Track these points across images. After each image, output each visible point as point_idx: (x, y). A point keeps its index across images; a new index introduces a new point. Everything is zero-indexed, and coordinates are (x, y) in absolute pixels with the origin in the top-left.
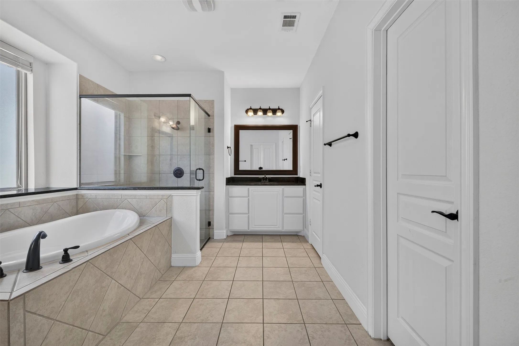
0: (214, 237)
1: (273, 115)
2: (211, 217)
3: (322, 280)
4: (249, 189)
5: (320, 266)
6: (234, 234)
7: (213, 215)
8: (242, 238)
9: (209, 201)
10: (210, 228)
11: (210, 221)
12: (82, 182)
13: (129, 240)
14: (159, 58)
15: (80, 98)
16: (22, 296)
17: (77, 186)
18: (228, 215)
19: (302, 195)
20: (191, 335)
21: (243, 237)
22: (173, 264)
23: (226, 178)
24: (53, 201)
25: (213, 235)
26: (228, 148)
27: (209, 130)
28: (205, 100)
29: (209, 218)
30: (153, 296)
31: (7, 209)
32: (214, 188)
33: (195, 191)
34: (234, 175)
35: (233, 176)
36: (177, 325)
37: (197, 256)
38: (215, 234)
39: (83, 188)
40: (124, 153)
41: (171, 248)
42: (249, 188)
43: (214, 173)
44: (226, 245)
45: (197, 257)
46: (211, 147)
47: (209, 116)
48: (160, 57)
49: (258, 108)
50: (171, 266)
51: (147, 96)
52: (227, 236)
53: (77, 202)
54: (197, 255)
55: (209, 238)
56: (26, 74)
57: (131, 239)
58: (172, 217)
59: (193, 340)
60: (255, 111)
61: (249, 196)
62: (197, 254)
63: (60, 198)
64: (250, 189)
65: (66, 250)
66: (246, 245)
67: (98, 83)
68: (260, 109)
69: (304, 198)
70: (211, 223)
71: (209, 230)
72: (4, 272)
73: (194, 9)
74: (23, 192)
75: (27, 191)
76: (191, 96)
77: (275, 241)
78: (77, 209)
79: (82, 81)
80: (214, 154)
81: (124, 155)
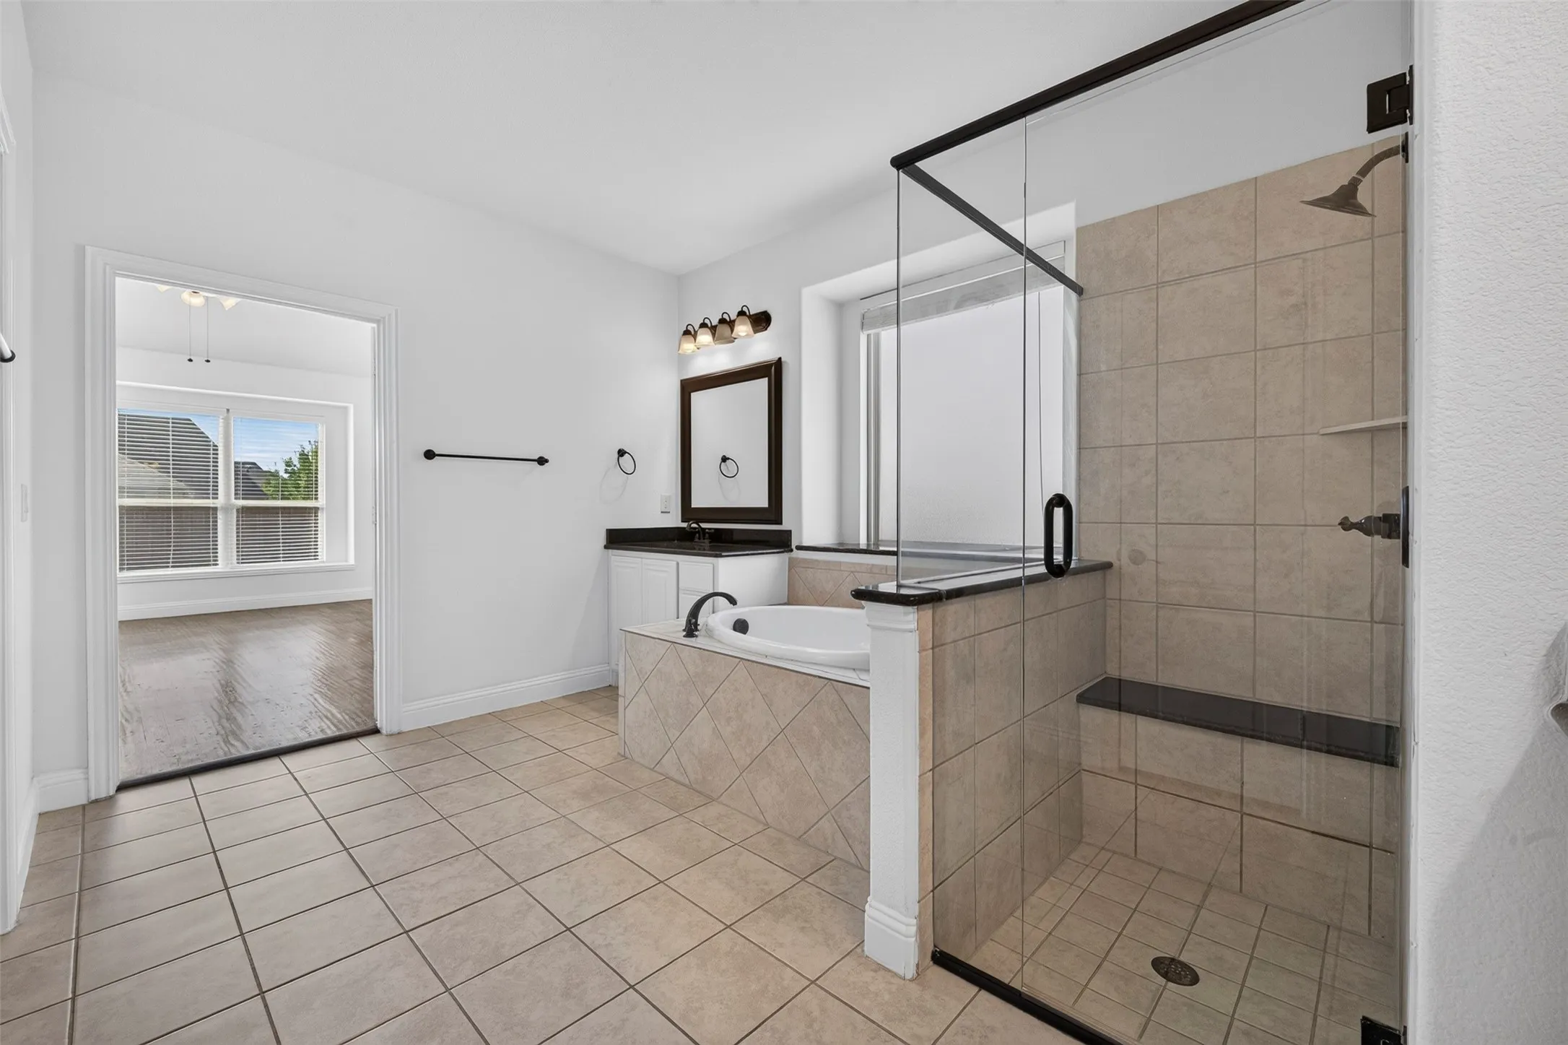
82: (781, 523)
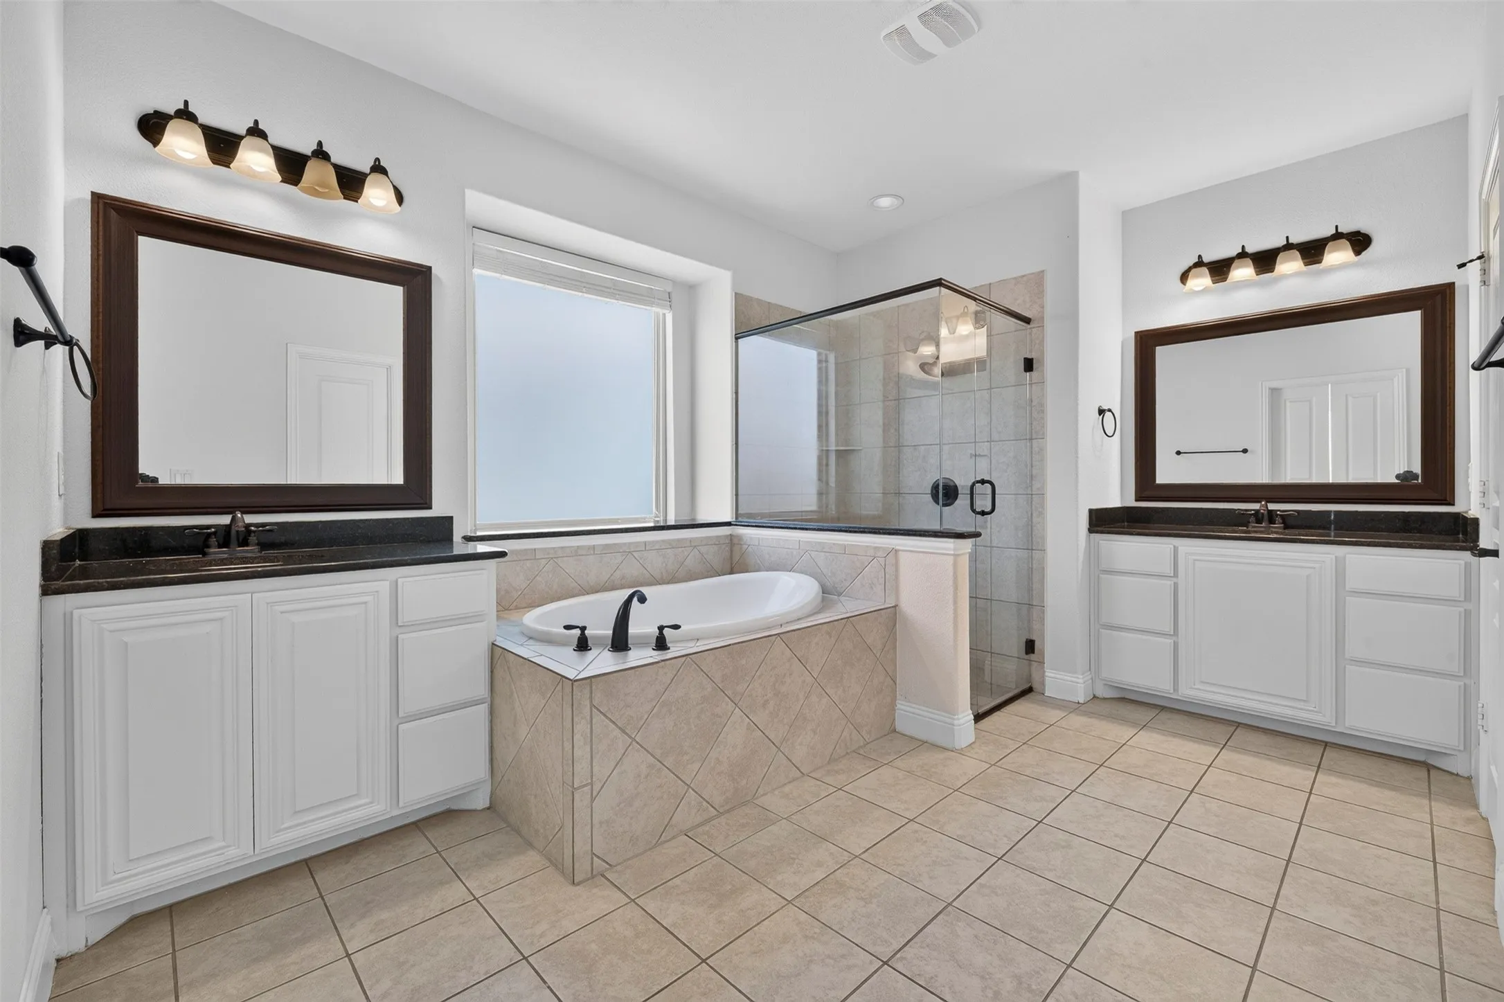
0: (1044, 689)
1: (1306, 264)
2: (1036, 626)
3: (1441, 963)
4: (1176, 549)
5: (1481, 913)
6: (1123, 696)
7: (1042, 620)
8: (1144, 715)
9: (1030, 579)
10: (1032, 659)
11: (1033, 639)
12: (740, 512)
13: (774, 637)
14: (885, 202)
15: (737, 339)
16: (589, 681)
17: (733, 518)
18: (1099, 630)
19: (1455, 591)
20: (863, 891)
21: (1152, 713)
22: (899, 726)
23: (1091, 511)
24: (693, 544)
25: (1043, 683)
26: (1101, 412)
27: (1029, 365)
28: (1015, 278)
29: (1030, 629)
30: (829, 779)
31: (629, 552)
32: (1043, 538)
33: (951, 543)
34: (1136, 500)
35: (1131, 502)
36: (846, 857)
37: (956, 722)
38: (1048, 681)
39: (741, 522)
40: (836, 446)
41: (896, 684)
42: (1176, 545)
43: (1043, 494)
44: (1077, 721)
45: (960, 725)
46: (1035, 415)
47: (1027, 321)
48: (888, 198)
49: (1234, 251)
50: (895, 731)
51: (880, 298)
52: (1095, 697)
53: (732, 551)
54: (958, 719)
55: (1030, 690)
56: (664, 315)
57: (778, 634)
58: (895, 607)
59: (862, 903)
60: (1220, 269)
61: (1176, 575)
62: (960, 716)
63: (702, 539)
64: (1182, 550)
65: (661, 628)
66: (1149, 740)
67: (769, 301)
68: (1243, 255)
69: (1469, 606)
70: (1037, 645)
71: (1030, 665)
72: (590, 643)
73: (925, 55)
74: (662, 524)
75: (666, 523)
76: (943, 281)
77: (1287, 760)
78: (732, 564)
79: (742, 303)
80: (1043, 434)
81: (836, 451)
82: (430, 506)
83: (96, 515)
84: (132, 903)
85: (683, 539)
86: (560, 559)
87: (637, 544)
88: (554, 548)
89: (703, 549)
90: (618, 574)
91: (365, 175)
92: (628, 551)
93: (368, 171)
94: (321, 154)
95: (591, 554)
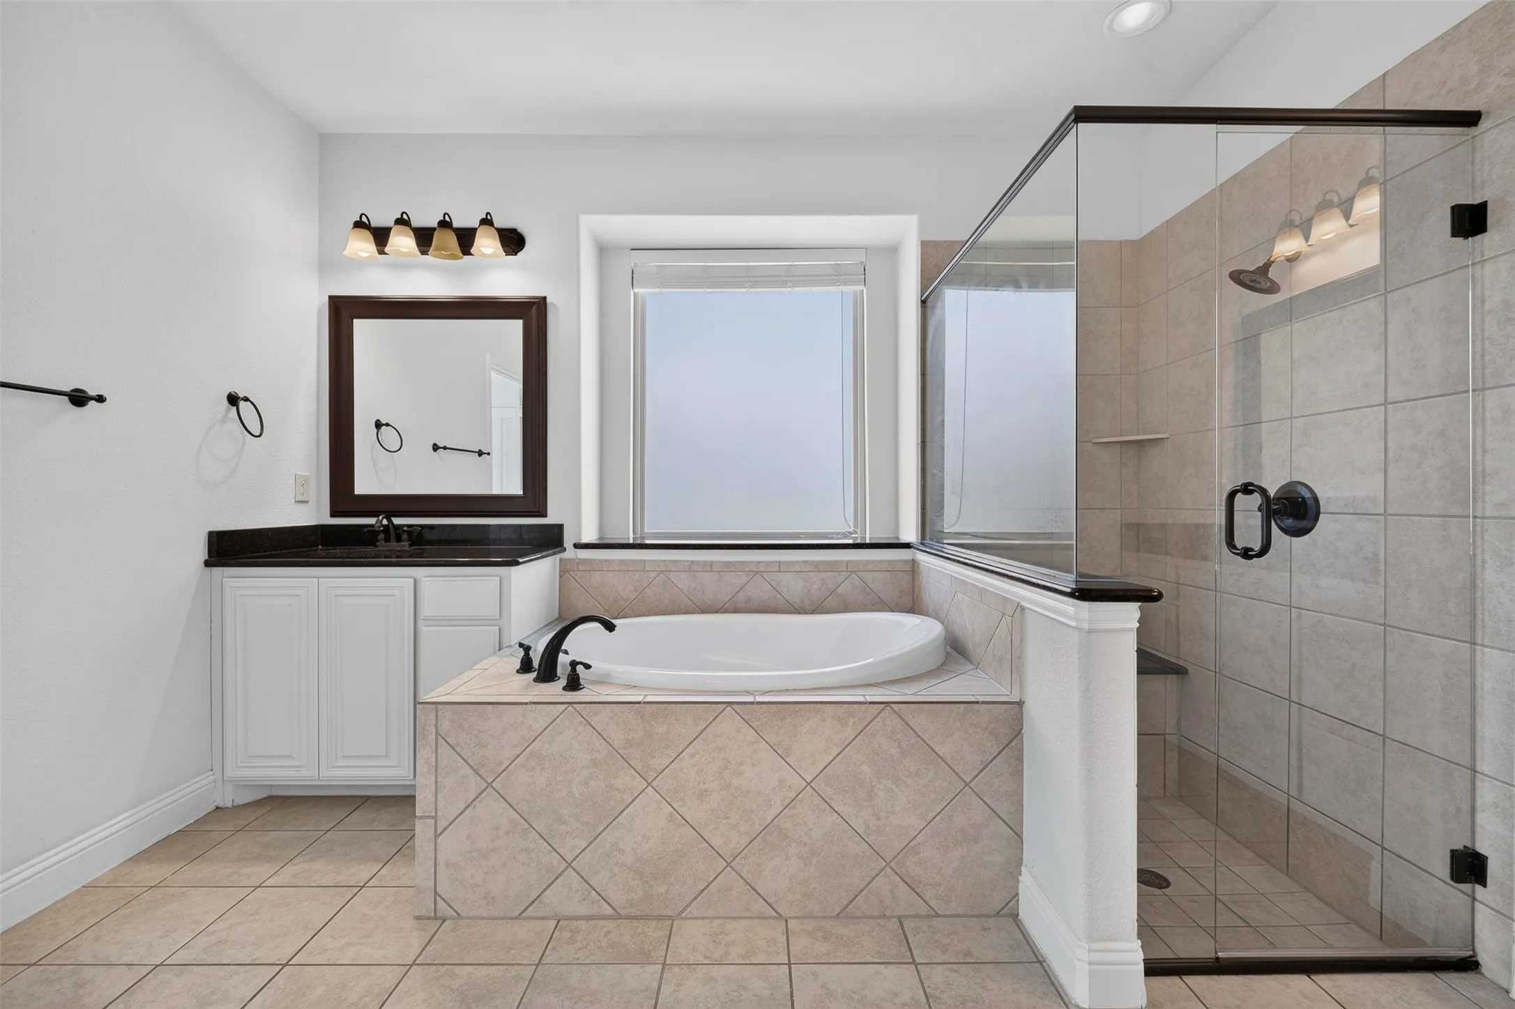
10: (1478, 897)
12: (926, 532)
14: (1135, 16)
15: (924, 304)
16: (434, 706)
17: (916, 539)
22: (1022, 912)
29: (1473, 829)
39: (925, 547)
41: (1020, 837)
47: (1470, 120)
50: (1014, 915)
56: (862, 292)
58: (1020, 703)
63: (867, 564)
78: (913, 598)
82: (544, 515)
83: (334, 514)
84: (271, 786)
85: (837, 562)
86: (672, 574)
87: (769, 563)
88: (664, 561)
89: (868, 577)
90: (741, 596)
91: (474, 230)
92: (756, 571)
93: (477, 226)
94: (445, 224)
95: (708, 571)
